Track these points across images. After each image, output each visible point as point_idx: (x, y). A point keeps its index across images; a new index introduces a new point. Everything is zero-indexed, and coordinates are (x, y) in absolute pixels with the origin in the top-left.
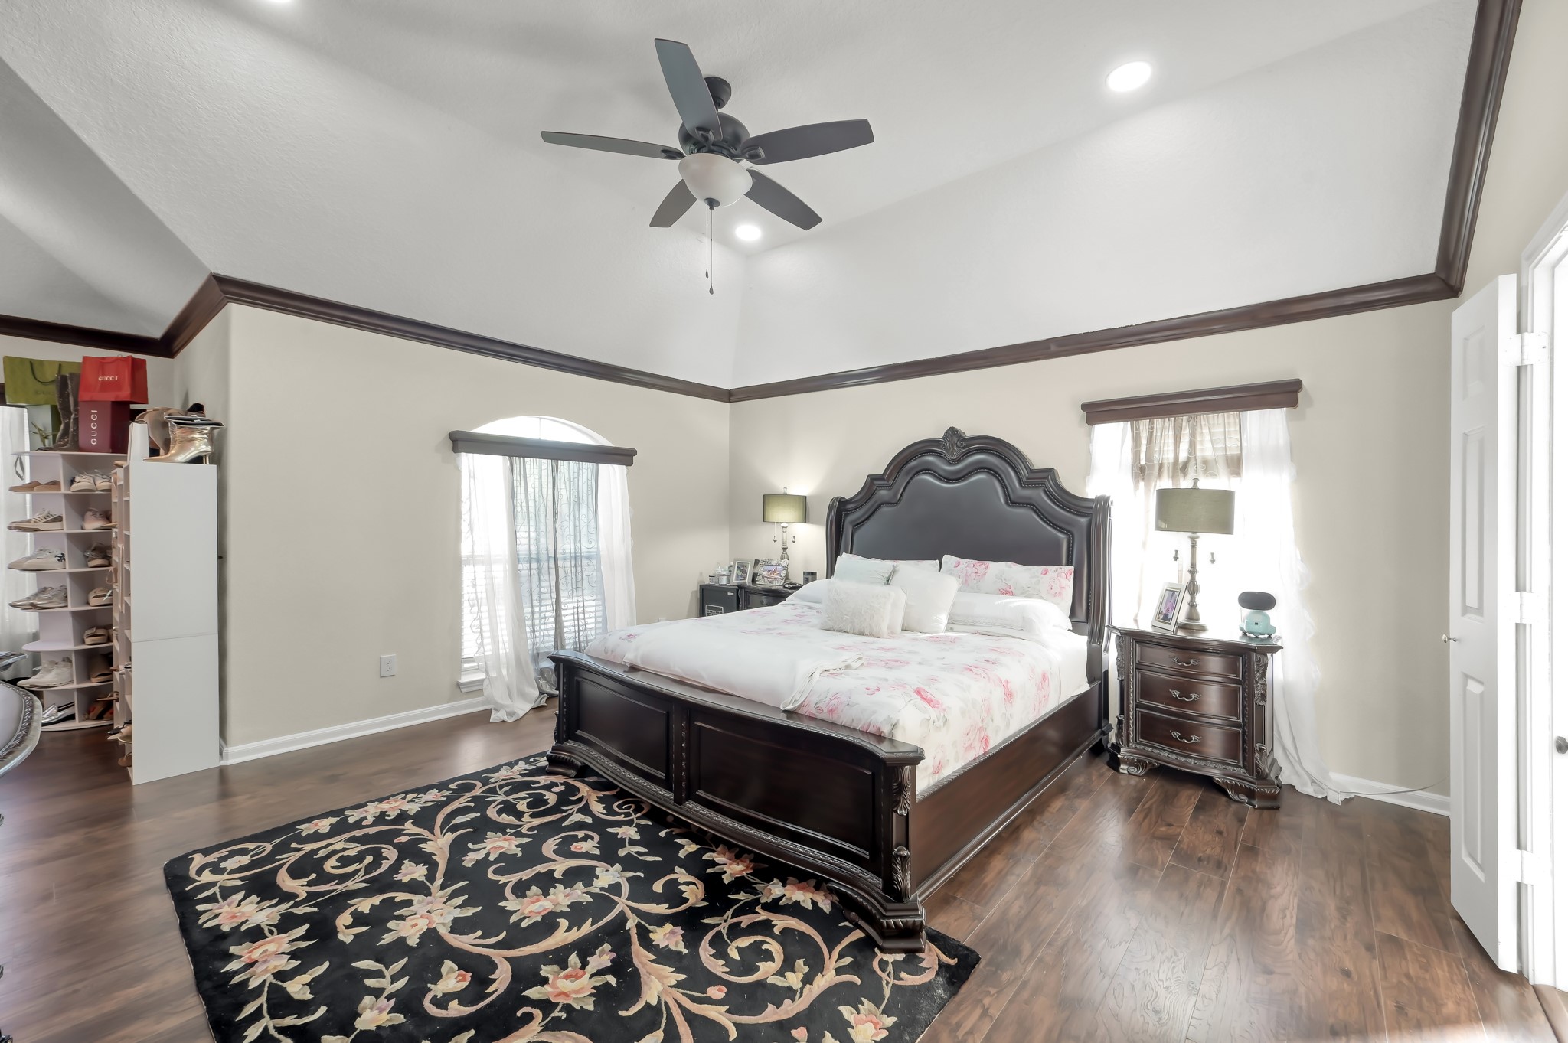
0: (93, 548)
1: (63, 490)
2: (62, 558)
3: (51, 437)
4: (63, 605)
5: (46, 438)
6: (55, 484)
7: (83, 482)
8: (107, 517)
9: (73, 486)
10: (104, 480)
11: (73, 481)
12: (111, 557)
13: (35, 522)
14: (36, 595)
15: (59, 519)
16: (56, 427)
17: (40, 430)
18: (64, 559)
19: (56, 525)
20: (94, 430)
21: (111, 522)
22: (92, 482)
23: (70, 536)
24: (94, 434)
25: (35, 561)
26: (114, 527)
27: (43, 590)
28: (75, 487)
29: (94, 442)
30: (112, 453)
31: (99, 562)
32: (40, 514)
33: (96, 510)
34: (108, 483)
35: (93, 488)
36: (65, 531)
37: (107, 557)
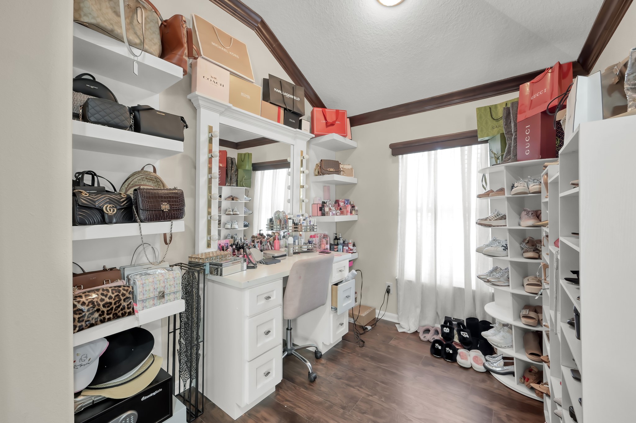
0: (526, 241)
1: (507, 195)
2: (506, 248)
3: (500, 157)
4: (507, 284)
5: (498, 159)
6: (502, 190)
7: (520, 187)
8: (537, 215)
9: (513, 190)
10: (535, 184)
11: (513, 187)
12: (540, 251)
13: (490, 220)
14: (491, 272)
15: (504, 217)
16: (503, 150)
17: (495, 154)
18: (507, 249)
19: (501, 222)
20: (528, 142)
21: (540, 221)
22: (526, 186)
23: (510, 231)
24: (528, 145)
25: (489, 248)
26: (544, 226)
27: (495, 269)
28: (515, 190)
29: (527, 152)
30: (541, 158)
31: (531, 254)
32: (494, 214)
33: (529, 210)
34: (538, 186)
35: (527, 191)
36: (507, 227)
37: (538, 251)
